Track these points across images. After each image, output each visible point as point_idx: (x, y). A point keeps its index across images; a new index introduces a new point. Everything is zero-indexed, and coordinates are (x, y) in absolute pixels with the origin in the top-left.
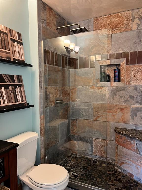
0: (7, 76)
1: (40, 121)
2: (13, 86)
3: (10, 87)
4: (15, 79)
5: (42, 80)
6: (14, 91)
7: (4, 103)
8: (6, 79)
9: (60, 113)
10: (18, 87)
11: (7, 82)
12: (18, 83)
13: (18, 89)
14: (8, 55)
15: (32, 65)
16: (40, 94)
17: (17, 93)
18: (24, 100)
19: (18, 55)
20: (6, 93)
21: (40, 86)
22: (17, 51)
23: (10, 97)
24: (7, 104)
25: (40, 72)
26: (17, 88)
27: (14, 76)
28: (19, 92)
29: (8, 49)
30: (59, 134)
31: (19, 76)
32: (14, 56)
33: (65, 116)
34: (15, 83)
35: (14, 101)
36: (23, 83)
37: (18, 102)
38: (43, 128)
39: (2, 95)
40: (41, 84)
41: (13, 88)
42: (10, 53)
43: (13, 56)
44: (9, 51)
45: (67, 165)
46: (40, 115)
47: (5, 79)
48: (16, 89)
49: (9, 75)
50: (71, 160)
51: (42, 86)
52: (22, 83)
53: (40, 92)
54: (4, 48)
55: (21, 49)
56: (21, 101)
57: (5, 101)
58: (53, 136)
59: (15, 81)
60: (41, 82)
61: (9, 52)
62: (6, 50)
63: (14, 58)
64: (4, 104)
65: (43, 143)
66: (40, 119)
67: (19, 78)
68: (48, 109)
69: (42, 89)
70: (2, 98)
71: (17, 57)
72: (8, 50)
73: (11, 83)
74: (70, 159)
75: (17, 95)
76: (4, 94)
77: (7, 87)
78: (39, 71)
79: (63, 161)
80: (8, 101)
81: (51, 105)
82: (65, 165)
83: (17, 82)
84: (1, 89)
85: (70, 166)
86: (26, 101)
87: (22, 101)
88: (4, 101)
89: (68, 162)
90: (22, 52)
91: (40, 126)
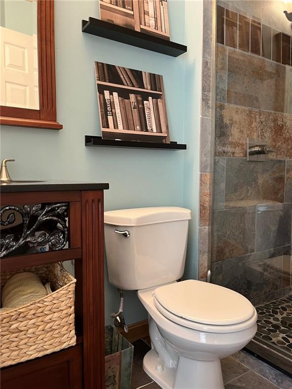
0: (127, 70)
1: (201, 185)
2: (139, 95)
3: (132, 96)
4: (146, 81)
5: (209, 85)
6: (140, 106)
7: (116, 126)
8: (125, 76)
9: (260, 181)
10: (150, 98)
11: (125, 83)
12: (152, 90)
13: (149, 103)
14: (129, 19)
15: (186, 47)
16: (202, 118)
17: (148, 111)
18: (164, 129)
19: (152, 22)
20: (122, 106)
21: (205, 100)
22: (151, 12)
23: (131, 118)
24: (121, 129)
25: (205, 64)
26: (148, 101)
27: (143, 74)
28: (152, 109)
29: (129, 8)
30: (254, 235)
31: (154, 74)
32: (143, 23)
33: (277, 193)
34: (144, 88)
35: (138, 127)
36: (164, 93)
37: (147, 131)
38: (207, 205)
39: (111, 108)
40: (206, 93)
41: (139, 98)
42: (133, 15)
43: (140, 24)
44: (133, 11)
45: (272, 316)
46: (201, 172)
47: (122, 77)
48: (145, 102)
49: (131, 70)
50: (288, 309)
51: (208, 100)
52: (161, 91)
53: (203, 114)
54: (121, 4)
55: (162, 9)
56: (155, 130)
57: (118, 123)
58: (236, 234)
59: (145, 85)
60: (207, 89)
61: (131, 12)
62: (124, 7)
63: (142, 27)
64: (115, 128)
65: (207, 241)
66: (201, 180)
67: (156, 80)
68: (223, 162)
69: (209, 107)
70: (112, 115)
71: (149, 27)
72: (130, 10)
73: (134, 86)
74: (284, 306)
75: (147, 116)
76: (116, 108)
77: (124, 94)
78: (203, 60)
79: (263, 305)
80: (125, 124)
81: (233, 153)
82: (267, 314)
83: (149, 87)
84: (111, 96)
85: (280, 320)
86: (168, 132)
87: (159, 131)
88: (115, 124)
89: (278, 310)
90: (164, 17)
91: (201, 196)
